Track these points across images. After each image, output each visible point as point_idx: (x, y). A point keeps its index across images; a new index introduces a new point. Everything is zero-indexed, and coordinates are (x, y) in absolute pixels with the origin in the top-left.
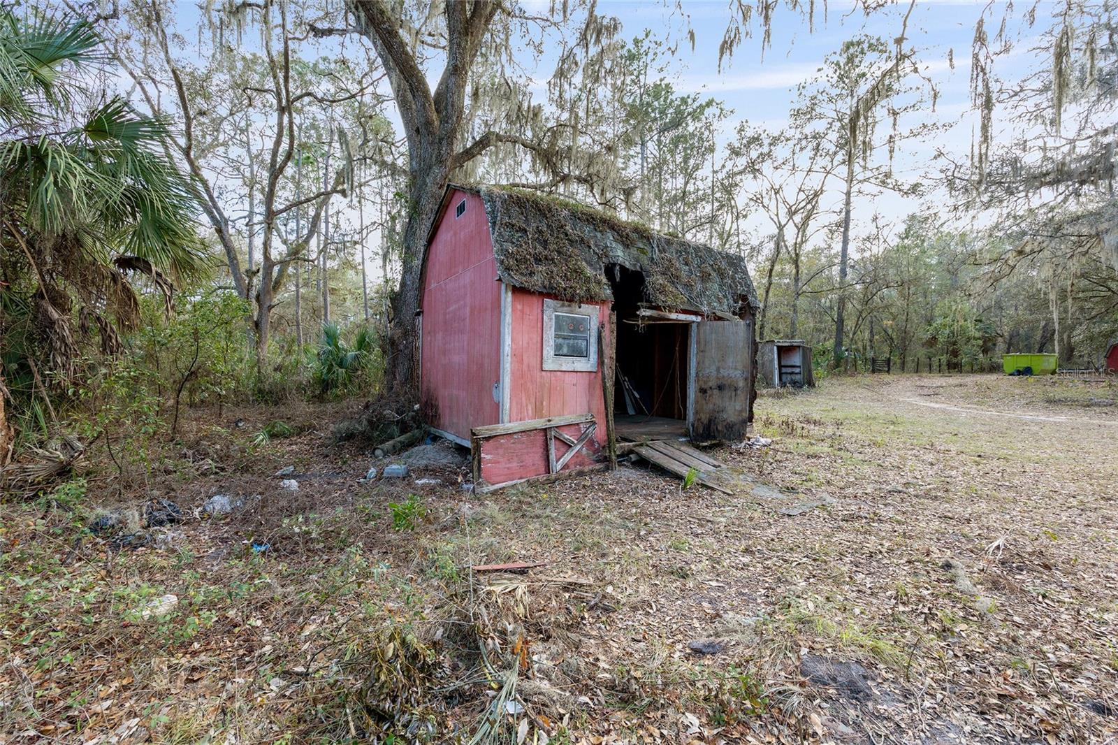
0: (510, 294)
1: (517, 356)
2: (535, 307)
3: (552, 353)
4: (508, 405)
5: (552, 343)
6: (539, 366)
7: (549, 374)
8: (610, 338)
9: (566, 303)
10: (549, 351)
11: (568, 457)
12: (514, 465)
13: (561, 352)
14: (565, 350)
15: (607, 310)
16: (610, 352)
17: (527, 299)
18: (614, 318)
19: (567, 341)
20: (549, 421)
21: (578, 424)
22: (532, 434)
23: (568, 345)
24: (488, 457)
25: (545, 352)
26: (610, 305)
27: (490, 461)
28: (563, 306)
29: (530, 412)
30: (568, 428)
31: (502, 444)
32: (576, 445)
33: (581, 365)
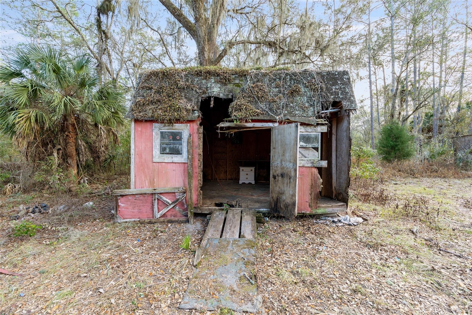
0: (133, 123)
1: (139, 155)
2: (149, 128)
3: (158, 152)
4: (134, 180)
5: (158, 147)
6: (151, 160)
7: (157, 164)
8: (198, 142)
9: (167, 125)
10: (156, 151)
11: (164, 211)
12: (136, 210)
13: (165, 152)
14: (168, 151)
15: (196, 126)
16: (199, 150)
17: (144, 125)
18: (201, 130)
19: (169, 146)
20: (155, 190)
21: (174, 193)
22: (146, 196)
23: (170, 148)
24: (123, 205)
25: (154, 152)
26: (199, 123)
27: (123, 207)
28: (165, 126)
29: (147, 184)
30: (168, 194)
31: (129, 199)
32: (170, 205)
33: (177, 159)
